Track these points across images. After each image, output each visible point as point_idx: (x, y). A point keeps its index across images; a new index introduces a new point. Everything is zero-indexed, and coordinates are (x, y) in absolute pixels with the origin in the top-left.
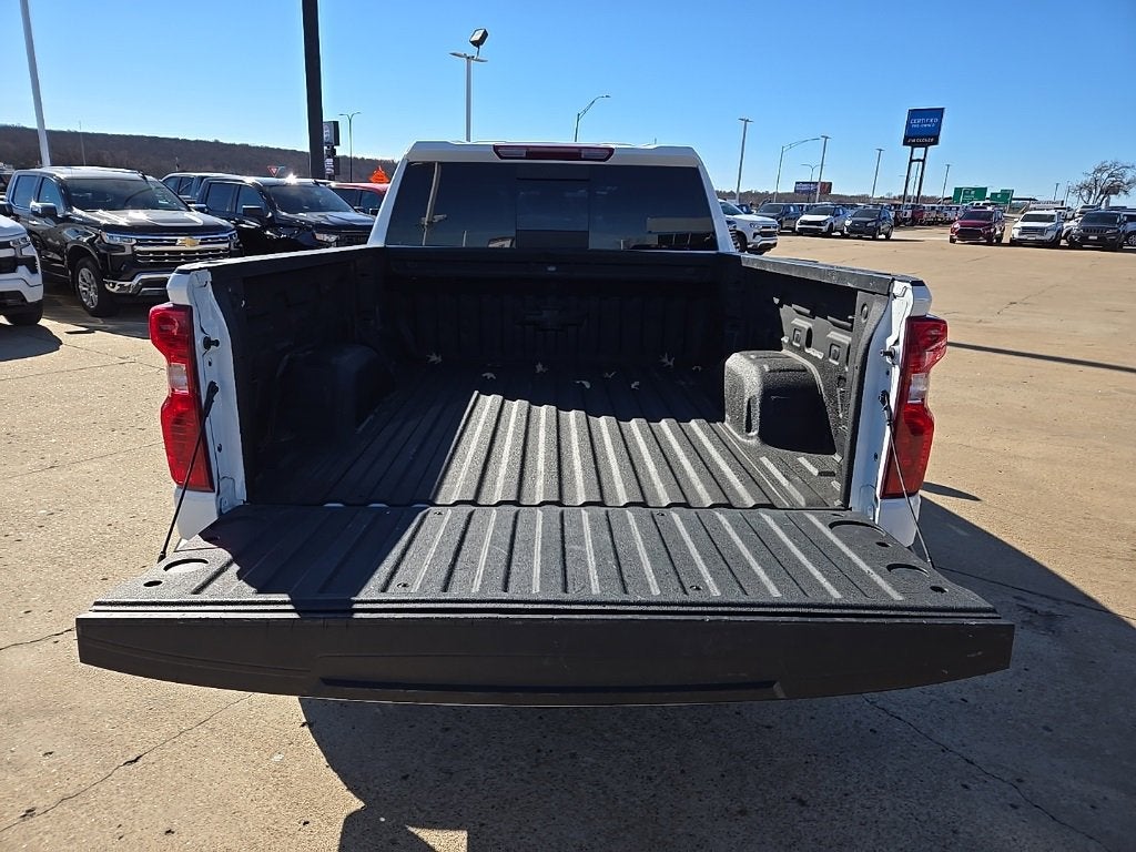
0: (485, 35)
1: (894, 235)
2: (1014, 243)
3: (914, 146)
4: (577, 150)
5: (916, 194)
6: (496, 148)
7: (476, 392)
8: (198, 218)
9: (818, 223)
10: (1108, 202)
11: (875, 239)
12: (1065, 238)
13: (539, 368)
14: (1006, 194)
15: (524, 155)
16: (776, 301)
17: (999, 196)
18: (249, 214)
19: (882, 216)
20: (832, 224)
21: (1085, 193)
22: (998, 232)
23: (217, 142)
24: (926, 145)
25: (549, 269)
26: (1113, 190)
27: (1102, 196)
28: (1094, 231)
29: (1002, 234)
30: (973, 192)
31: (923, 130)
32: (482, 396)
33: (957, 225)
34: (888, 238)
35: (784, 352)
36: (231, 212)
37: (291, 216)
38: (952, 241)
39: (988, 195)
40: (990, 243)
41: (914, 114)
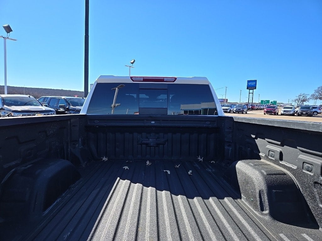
0: (134, 61)
1: (248, 112)
2: (282, 115)
3: (250, 89)
4: (162, 78)
5: (252, 102)
6: (131, 78)
7: (118, 178)
8: (44, 108)
9: (227, 109)
10: (303, 104)
11: (243, 113)
12: (296, 113)
13: (148, 163)
14: (275, 102)
15: (142, 80)
16: (253, 136)
17: (273, 102)
18: (61, 107)
19: (244, 107)
20: (230, 110)
21: (297, 101)
22: (277, 112)
23: (62, 90)
24: (253, 89)
25: (152, 122)
26: (304, 101)
27: (302, 102)
28: (304, 111)
29: (278, 112)
30: (266, 102)
31: (252, 86)
32: (121, 180)
33: (265, 110)
34: (246, 113)
35: (262, 160)
36: (56, 107)
37: (74, 107)
38: (265, 114)
39: (270, 102)
40: (275, 115)
41: (249, 81)
